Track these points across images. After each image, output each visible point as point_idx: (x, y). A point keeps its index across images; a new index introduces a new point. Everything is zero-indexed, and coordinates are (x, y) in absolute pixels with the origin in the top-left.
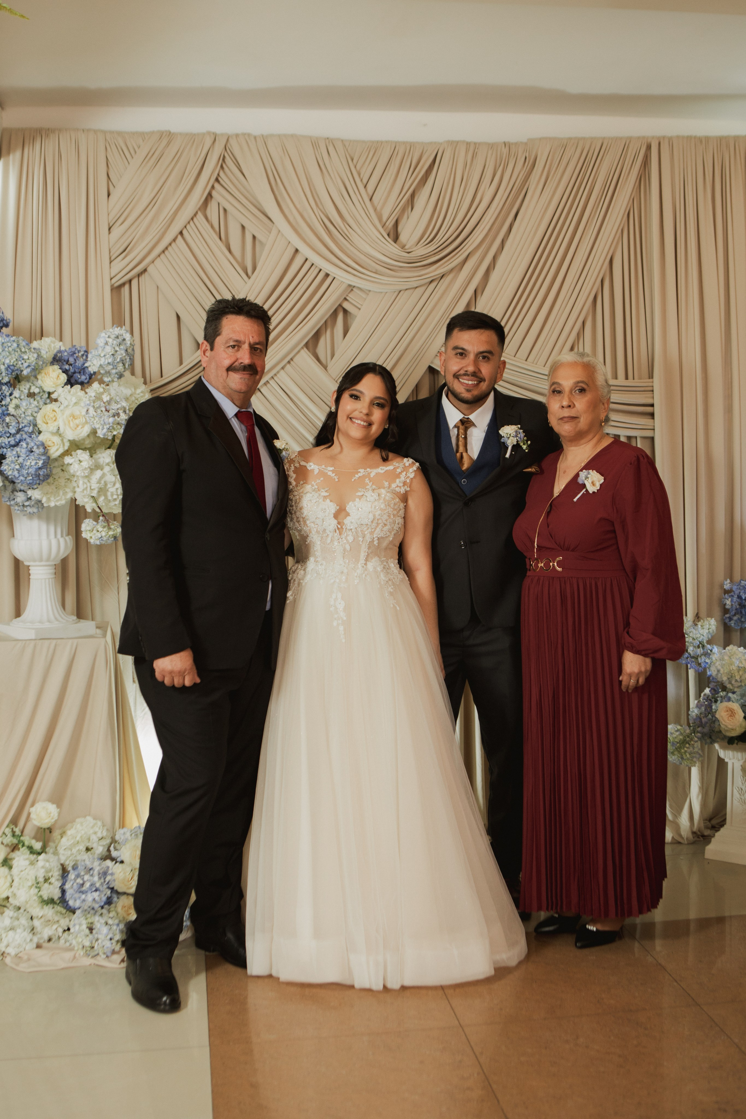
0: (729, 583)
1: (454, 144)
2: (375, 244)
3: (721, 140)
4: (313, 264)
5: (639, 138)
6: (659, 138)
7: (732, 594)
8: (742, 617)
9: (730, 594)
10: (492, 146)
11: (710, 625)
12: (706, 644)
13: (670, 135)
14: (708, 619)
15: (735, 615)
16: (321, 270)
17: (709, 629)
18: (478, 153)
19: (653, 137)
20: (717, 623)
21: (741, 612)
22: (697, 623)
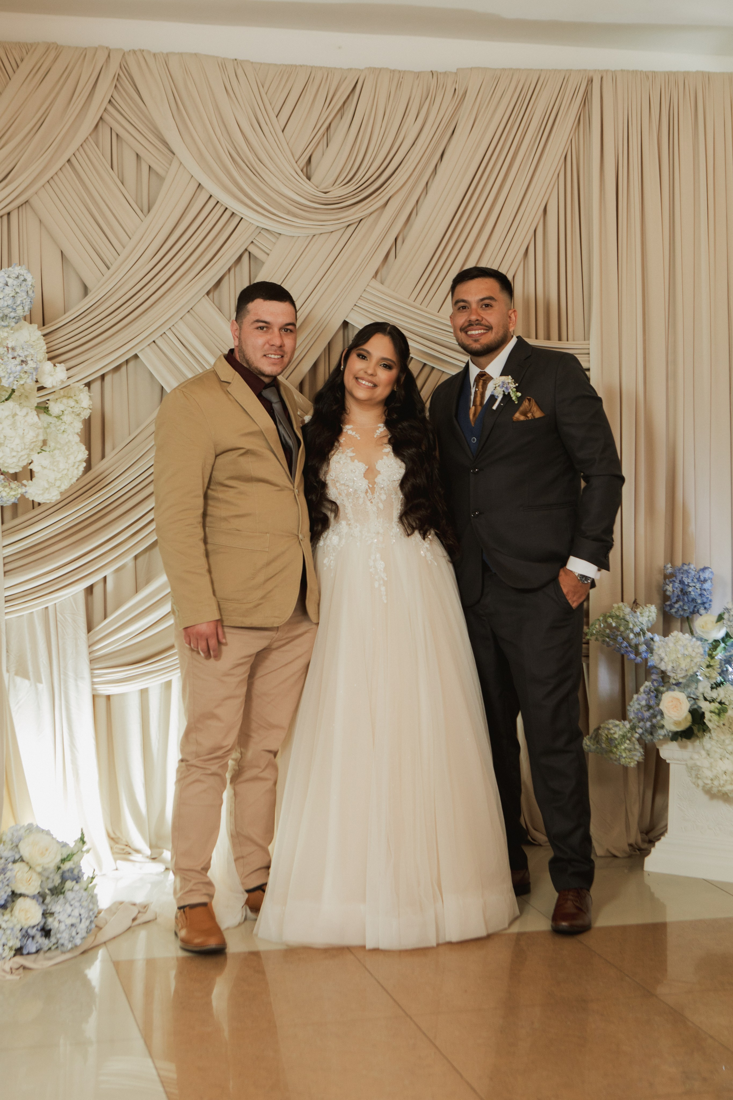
0: (671, 567)
1: (377, 72)
2: (289, 181)
3: (670, 76)
4: (218, 202)
5: (580, 71)
6: (602, 71)
7: (674, 579)
8: (684, 604)
9: (671, 580)
10: (418, 75)
11: (650, 612)
12: (647, 632)
13: (613, 70)
14: (648, 605)
15: (677, 602)
16: (226, 209)
17: (648, 617)
18: (403, 82)
19: (595, 71)
20: (657, 611)
21: (684, 599)
22: (636, 610)
